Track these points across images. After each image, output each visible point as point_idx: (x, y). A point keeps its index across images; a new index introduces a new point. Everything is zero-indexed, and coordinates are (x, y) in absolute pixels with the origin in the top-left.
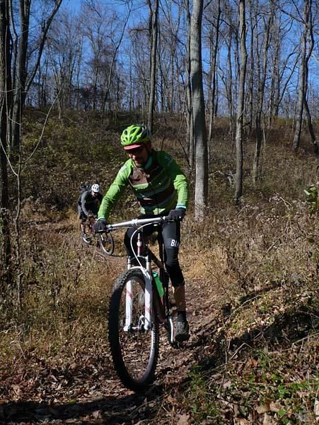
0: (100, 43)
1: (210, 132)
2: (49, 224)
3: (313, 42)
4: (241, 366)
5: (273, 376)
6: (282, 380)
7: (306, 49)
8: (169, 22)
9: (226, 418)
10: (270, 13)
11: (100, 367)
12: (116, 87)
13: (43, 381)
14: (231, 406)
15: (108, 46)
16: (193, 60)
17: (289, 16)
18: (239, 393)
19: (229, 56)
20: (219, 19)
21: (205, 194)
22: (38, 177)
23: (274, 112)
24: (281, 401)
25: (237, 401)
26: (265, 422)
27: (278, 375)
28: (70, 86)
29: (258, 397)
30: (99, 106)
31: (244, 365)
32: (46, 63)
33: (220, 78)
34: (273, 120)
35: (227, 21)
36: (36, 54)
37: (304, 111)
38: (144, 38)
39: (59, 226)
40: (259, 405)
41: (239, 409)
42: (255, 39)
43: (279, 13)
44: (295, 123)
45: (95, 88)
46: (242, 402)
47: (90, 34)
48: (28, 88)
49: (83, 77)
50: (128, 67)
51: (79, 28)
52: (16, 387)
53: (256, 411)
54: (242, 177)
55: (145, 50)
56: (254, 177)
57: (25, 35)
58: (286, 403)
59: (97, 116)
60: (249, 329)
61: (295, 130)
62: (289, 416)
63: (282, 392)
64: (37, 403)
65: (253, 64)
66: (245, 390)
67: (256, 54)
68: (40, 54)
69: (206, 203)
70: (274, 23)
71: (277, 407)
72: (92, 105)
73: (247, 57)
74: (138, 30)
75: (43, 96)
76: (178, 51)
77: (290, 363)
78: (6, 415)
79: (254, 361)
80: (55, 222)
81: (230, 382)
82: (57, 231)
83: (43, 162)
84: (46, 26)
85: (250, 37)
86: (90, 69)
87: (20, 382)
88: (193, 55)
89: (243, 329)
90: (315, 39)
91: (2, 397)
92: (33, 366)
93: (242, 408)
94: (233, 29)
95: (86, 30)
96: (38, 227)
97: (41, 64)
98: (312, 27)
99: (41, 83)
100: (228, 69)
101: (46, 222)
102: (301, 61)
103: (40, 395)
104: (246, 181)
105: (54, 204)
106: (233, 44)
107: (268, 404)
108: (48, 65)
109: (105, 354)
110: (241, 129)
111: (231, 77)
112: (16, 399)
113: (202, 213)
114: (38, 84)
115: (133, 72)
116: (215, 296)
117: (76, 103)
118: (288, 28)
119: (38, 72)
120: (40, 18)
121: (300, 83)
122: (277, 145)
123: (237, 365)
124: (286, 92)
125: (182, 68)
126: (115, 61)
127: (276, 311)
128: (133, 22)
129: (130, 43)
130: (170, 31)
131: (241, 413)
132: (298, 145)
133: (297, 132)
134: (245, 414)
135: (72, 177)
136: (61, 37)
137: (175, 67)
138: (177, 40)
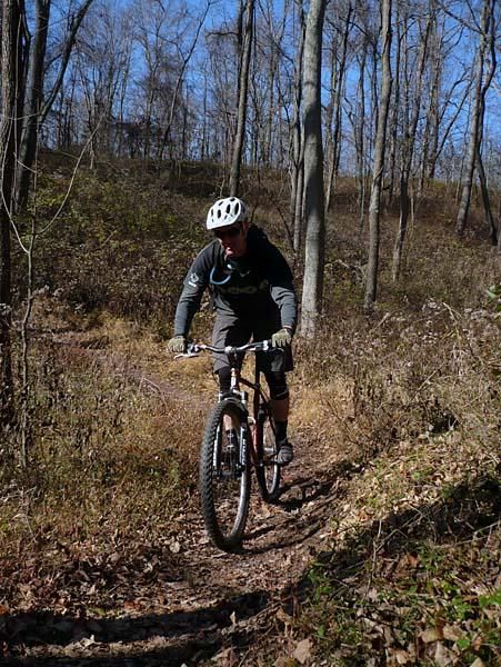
0: (158, 52)
1: (328, 198)
2: (71, 333)
3: (495, 63)
4: (390, 566)
5: (444, 584)
6: (458, 591)
7: (482, 74)
8: (269, 23)
9: (373, 648)
10: (428, 16)
11: (156, 561)
12: (181, 122)
13: (67, 579)
14: (379, 628)
15: (172, 58)
16: (308, 83)
17: (458, 22)
18: (390, 608)
19: (362, 80)
20: (348, 22)
21: (319, 294)
22: (56, 259)
23: (428, 172)
24: (460, 623)
25: (390, 621)
26: (437, 656)
27: (452, 583)
28: (108, 119)
29: (422, 616)
30: (154, 151)
31: (396, 564)
32: (73, 81)
33: (345, 115)
34: (426, 185)
35: (361, 25)
36: (57, 64)
37: (476, 171)
38: (229, 47)
39: (88, 336)
40: (424, 629)
41: (393, 635)
42: (402, 55)
43: (441, 17)
44: (461, 191)
45: (149, 123)
46: (396, 623)
47: (143, 38)
48: (44, 119)
49: (130, 105)
50: (201, 92)
51: (126, 27)
52: (24, 588)
53: (420, 639)
54: (376, 272)
55: (230, 66)
56: (394, 272)
57: (43, 34)
58: (468, 628)
59: (151, 168)
60: (396, 509)
61: (460, 200)
62: (477, 648)
63: (460, 609)
64: (59, 614)
65: (398, 95)
66: (400, 604)
67: (404, 80)
68: (65, 66)
69: (318, 309)
70: (434, 31)
71: (455, 632)
72: (142, 150)
73: (391, 83)
74: (219, 34)
75: (66, 132)
76: (282, 69)
77: (469, 564)
78: (10, 631)
79: (412, 559)
80: (80, 331)
81: (374, 591)
82: (84, 345)
83: (64, 235)
84: (76, 21)
85: (395, 52)
86: (142, 93)
87: (30, 579)
88: (308, 75)
89: (387, 508)
90: (497, 59)
91: (3, 603)
92: (49, 555)
93: (398, 632)
94: (370, 39)
95: (137, 30)
96: (55, 337)
97: (65, 81)
98: (493, 39)
99: (63, 112)
100: (360, 101)
101: (67, 330)
102: (473, 93)
103: (62, 600)
104: (382, 278)
105: (79, 302)
106: (369, 61)
107: (440, 627)
108: (75, 84)
109: (163, 541)
110: (379, 195)
111: (363, 114)
112: (25, 606)
113: (312, 325)
114: (59, 113)
115: (209, 99)
116: (334, 455)
117: (116, 145)
118: (454, 40)
119: (59, 94)
120: (66, 9)
121: (472, 128)
122: (431, 223)
123: (384, 565)
124: (447, 141)
125: (286, 97)
126: (181, 81)
127: (438, 481)
128: (213, 22)
129: (206, 54)
130: (270, 37)
131: (396, 640)
132: (464, 226)
133: (463, 203)
134: (403, 642)
135: (109, 260)
136: (98, 40)
137: (276, 94)
138: (280, 52)
